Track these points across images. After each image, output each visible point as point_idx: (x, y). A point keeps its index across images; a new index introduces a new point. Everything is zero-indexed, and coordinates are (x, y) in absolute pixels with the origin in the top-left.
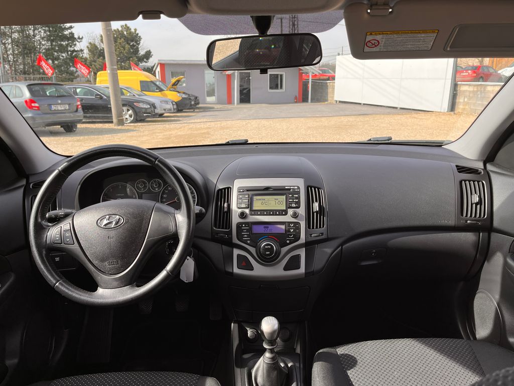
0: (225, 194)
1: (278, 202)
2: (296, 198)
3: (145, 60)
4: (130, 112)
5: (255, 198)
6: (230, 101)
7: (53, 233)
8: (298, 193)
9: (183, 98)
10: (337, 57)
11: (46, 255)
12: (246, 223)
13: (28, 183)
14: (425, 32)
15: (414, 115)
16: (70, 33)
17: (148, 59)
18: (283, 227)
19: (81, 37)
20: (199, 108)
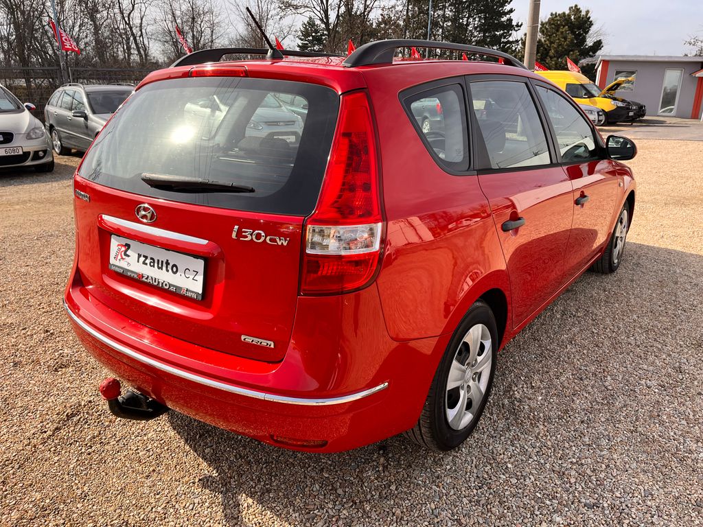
3: (591, 53)
6: (696, 116)
9: (618, 107)
16: (508, 20)
17: (595, 52)
19: (519, 24)
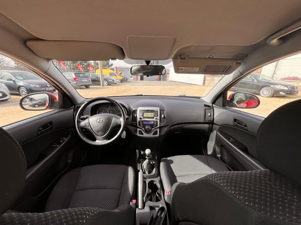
0: (135, 112)
1: (151, 115)
2: (157, 113)
4: (106, 82)
5: (144, 113)
6: (137, 80)
7: (83, 123)
8: (158, 112)
9: (123, 78)
10: (170, 67)
11: (81, 130)
12: (141, 121)
13: (75, 107)
14: (196, 67)
15: (193, 86)
17: (112, 66)
18: (153, 122)
20: (127, 81)
